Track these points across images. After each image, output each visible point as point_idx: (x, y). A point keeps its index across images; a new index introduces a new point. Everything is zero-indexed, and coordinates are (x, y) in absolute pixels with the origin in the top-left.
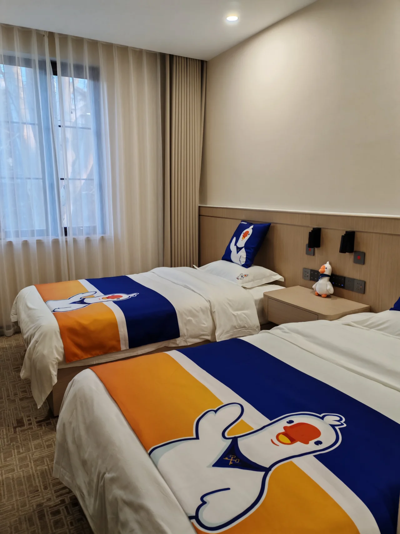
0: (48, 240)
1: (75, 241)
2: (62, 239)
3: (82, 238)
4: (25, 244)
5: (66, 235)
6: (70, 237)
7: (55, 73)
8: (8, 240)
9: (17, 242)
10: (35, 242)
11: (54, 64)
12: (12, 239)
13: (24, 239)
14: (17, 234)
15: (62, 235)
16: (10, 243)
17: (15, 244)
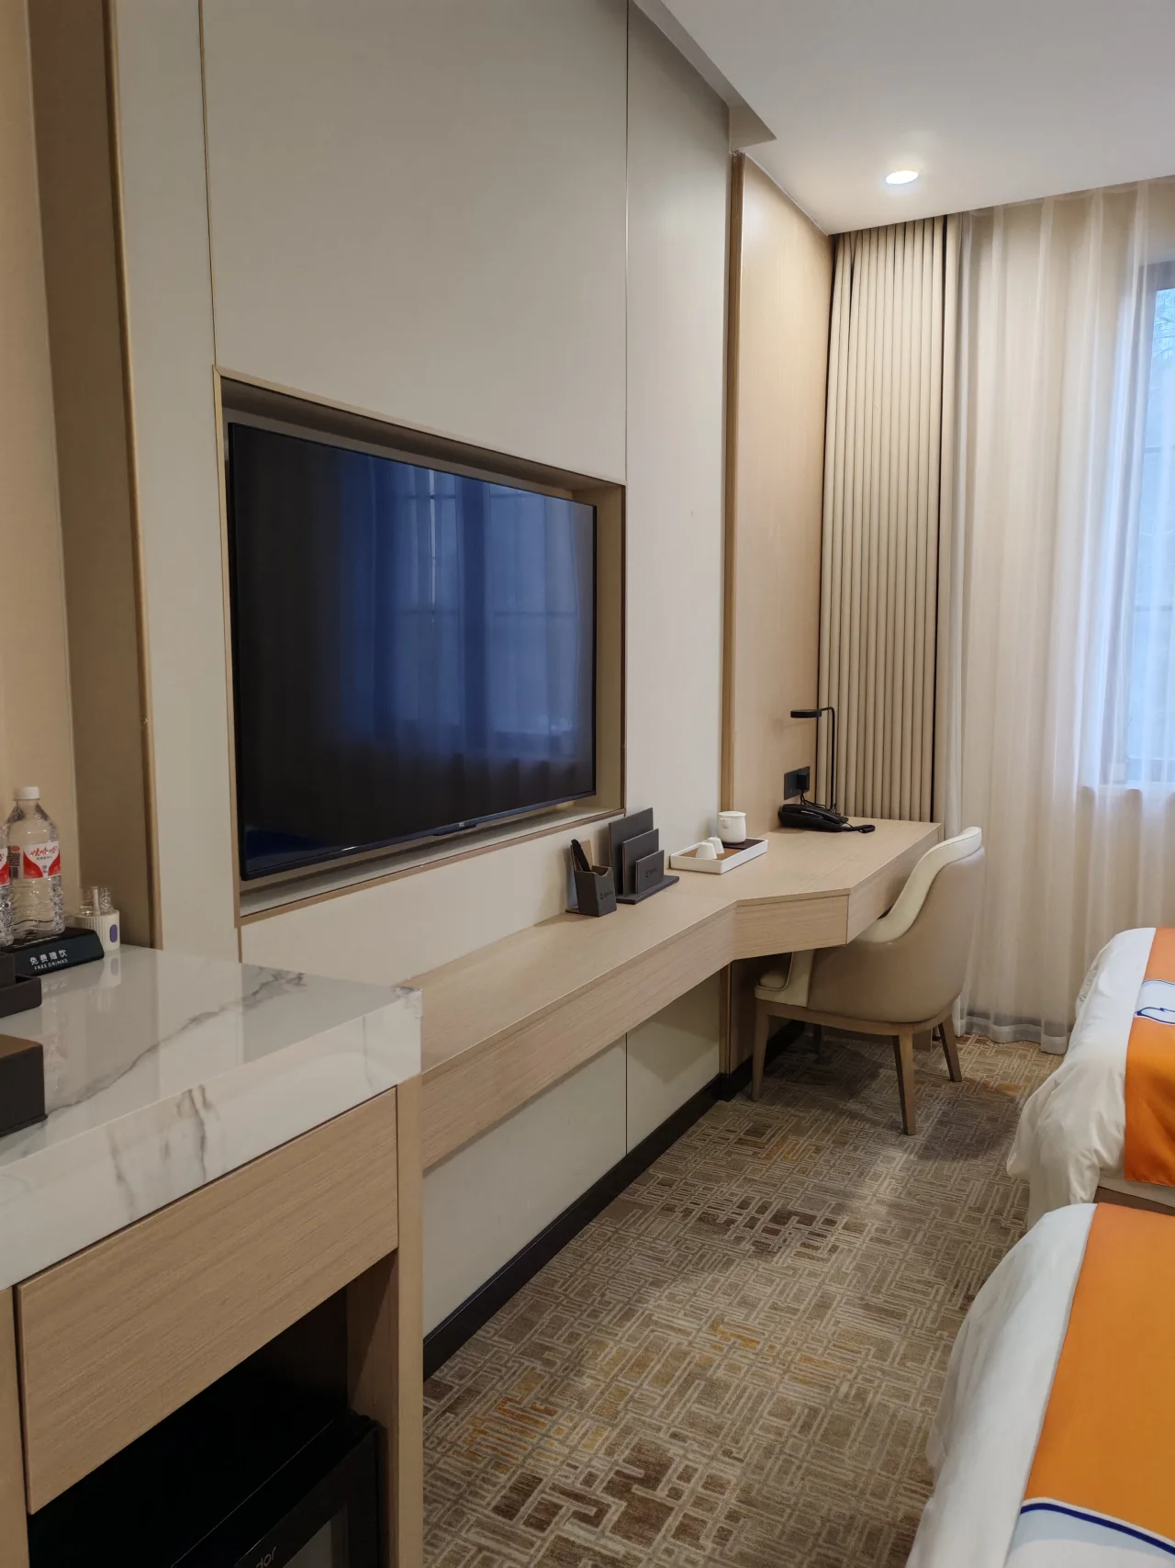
8: (1131, 785)
12: (1142, 784)
16: (1135, 796)
17: (1145, 796)
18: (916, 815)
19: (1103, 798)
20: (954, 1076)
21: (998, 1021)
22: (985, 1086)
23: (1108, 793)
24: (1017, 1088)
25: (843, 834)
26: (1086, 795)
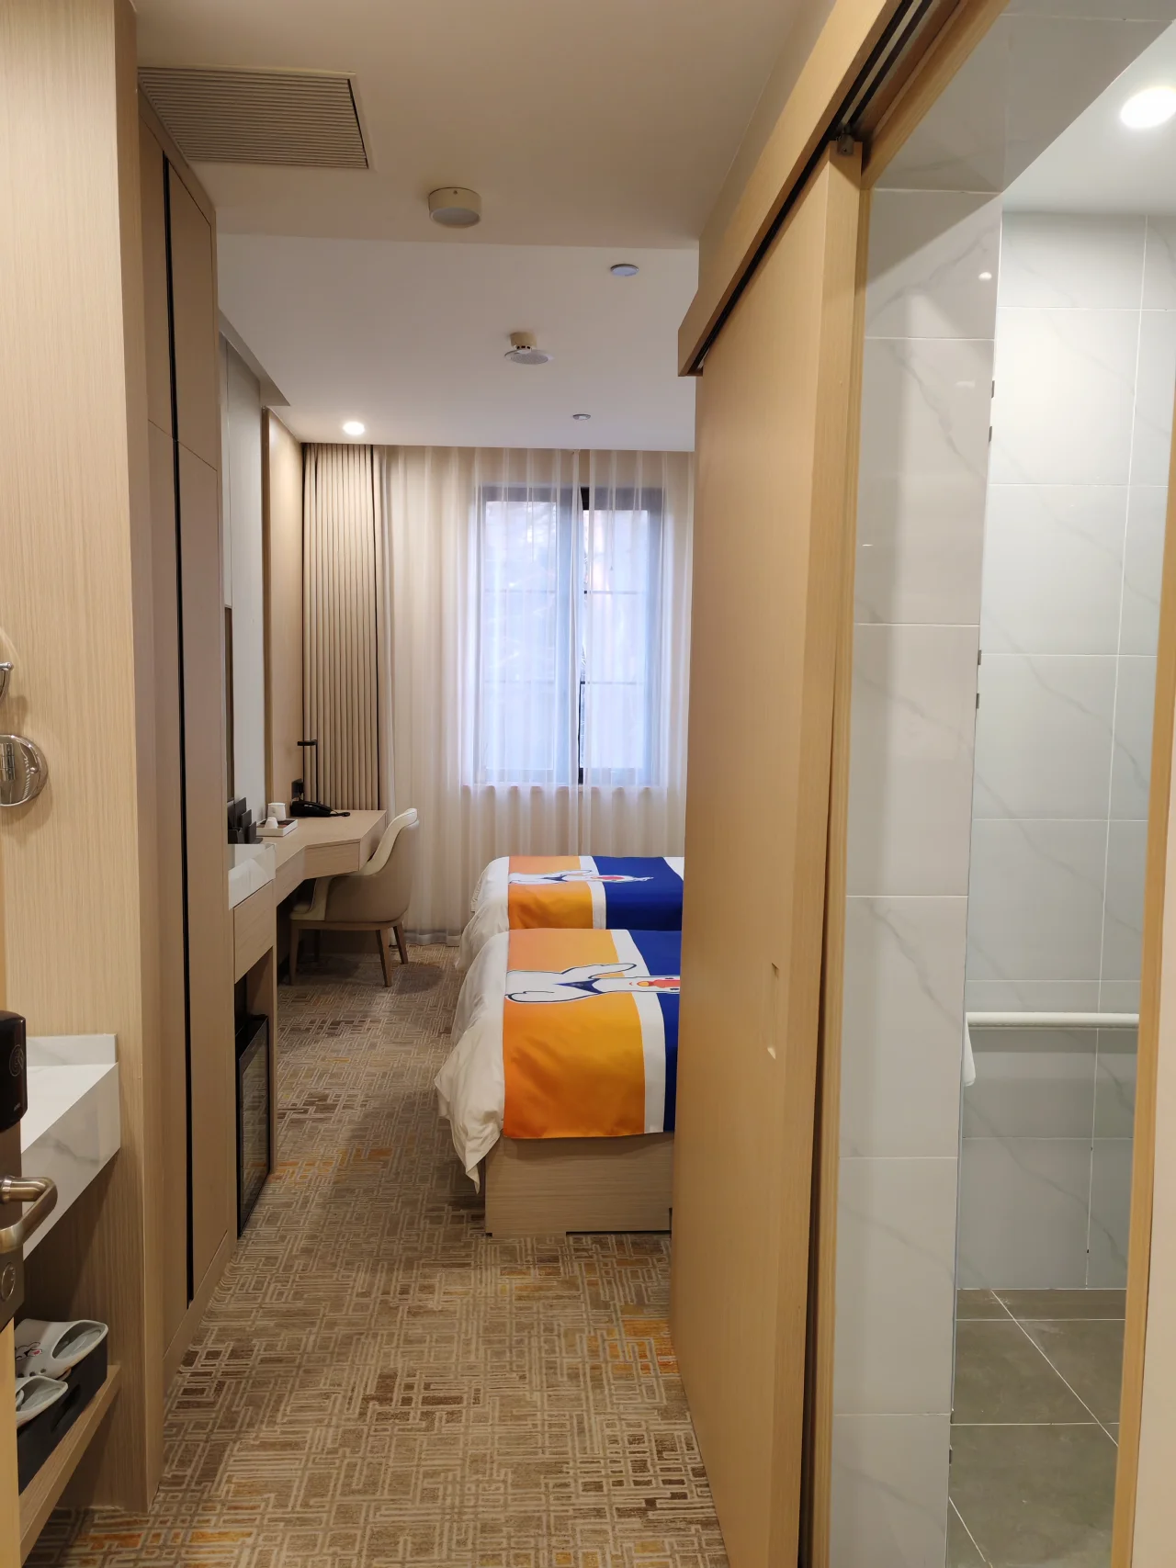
0: (551, 788)
1: (595, 792)
2: (574, 788)
3: (607, 791)
4: (514, 792)
5: (581, 781)
6: (587, 787)
7: (586, 507)
8: (489, 784)
9: (502, 788)
10: (529, 790)
11: (585, 492)
12: (494, 782)
13: (514, 784)
14: (502, 778)
15: (573, 782)
16: (492, 789)
17: (498, 791)
18: (370, 806)
19: (476, 793)
20: (404, 960)
21: (422, 932)
22: (422, 964)
23: (477, 789)
24: (439, 963)
25: (333, 818)
26: (466, 790)
